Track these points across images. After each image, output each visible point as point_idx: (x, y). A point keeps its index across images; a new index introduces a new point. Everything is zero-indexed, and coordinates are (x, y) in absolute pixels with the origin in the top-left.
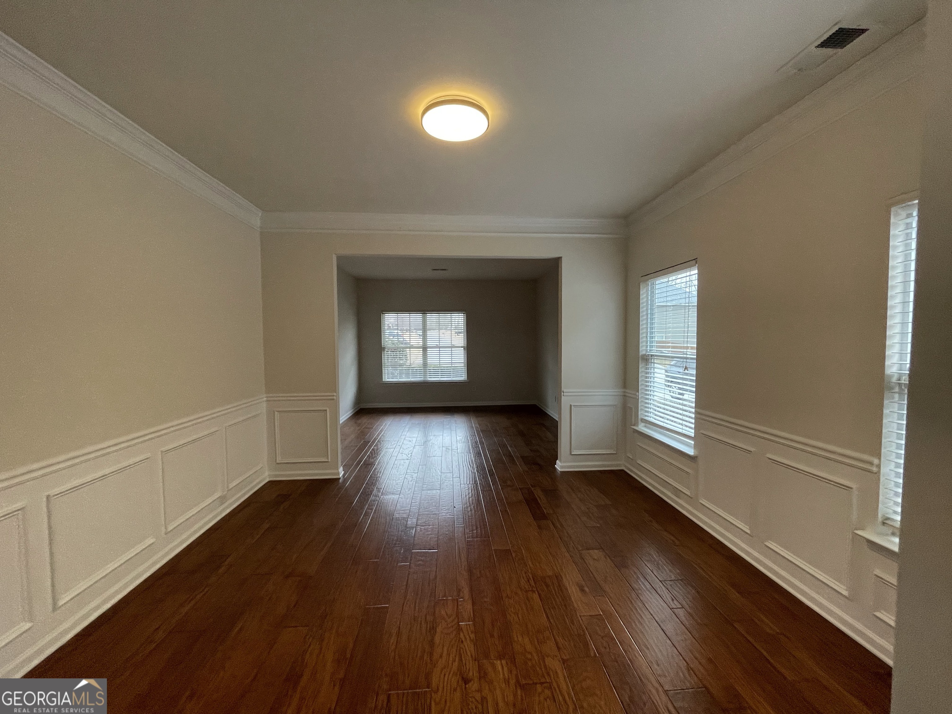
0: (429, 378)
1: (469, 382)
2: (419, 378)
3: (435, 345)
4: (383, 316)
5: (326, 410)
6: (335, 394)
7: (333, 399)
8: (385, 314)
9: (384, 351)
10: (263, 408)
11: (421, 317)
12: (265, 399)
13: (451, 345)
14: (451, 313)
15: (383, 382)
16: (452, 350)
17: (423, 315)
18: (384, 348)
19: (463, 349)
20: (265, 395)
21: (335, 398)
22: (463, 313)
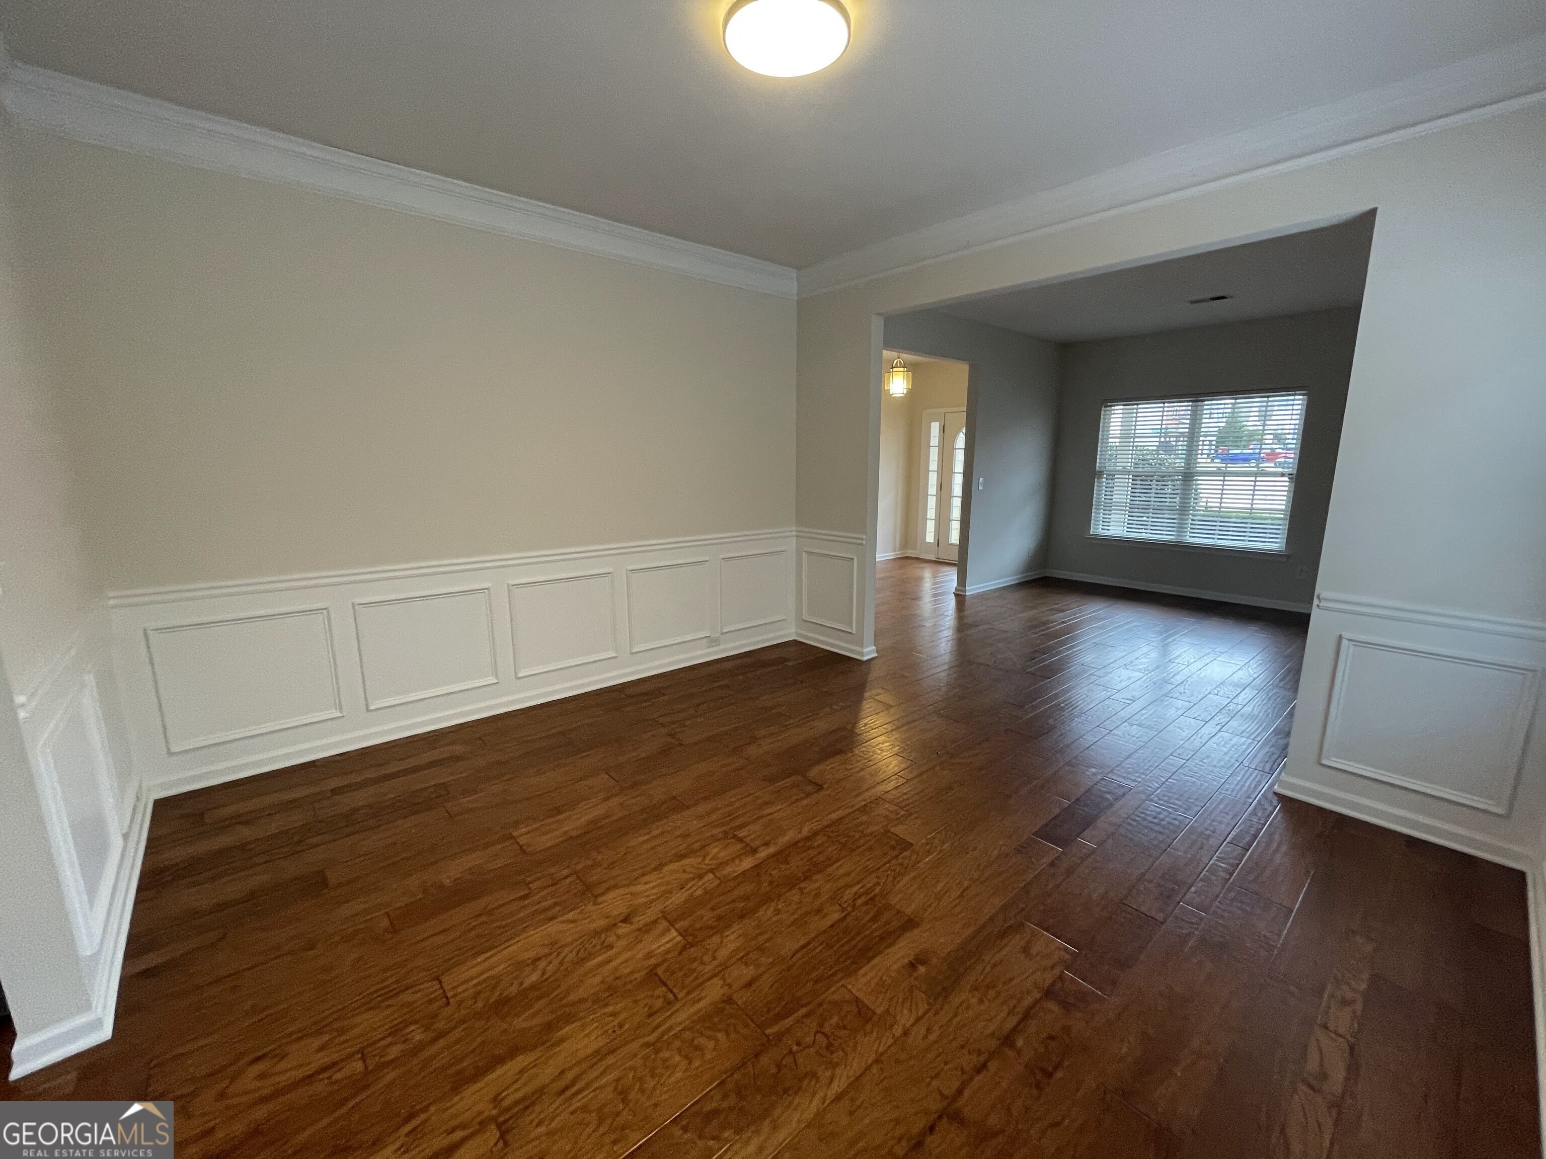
0: (1190, 537)
1: (1288, 557)
2: (1166, 535)
3: (1215, 469)
4: (1105, 411)
5: (853, 559)
6: (864, 537)
7: (862, 544)
8: (1112, 406)
9: (1100, 477)
10: (791, 544)
11: (1190, 408)
12: (794, 533)
13: (1255, 469)
14: (1268, 397)
15: (1091, 535)
16: (1255, 481)
17: (1194, 404)
18: (1101, 472)
19: (1286, 479)
20: (794, 528)
21: (864, 542)
22: (1303, 395)
